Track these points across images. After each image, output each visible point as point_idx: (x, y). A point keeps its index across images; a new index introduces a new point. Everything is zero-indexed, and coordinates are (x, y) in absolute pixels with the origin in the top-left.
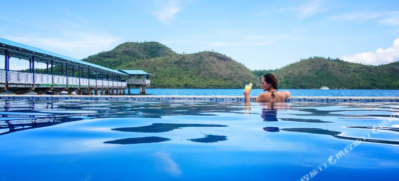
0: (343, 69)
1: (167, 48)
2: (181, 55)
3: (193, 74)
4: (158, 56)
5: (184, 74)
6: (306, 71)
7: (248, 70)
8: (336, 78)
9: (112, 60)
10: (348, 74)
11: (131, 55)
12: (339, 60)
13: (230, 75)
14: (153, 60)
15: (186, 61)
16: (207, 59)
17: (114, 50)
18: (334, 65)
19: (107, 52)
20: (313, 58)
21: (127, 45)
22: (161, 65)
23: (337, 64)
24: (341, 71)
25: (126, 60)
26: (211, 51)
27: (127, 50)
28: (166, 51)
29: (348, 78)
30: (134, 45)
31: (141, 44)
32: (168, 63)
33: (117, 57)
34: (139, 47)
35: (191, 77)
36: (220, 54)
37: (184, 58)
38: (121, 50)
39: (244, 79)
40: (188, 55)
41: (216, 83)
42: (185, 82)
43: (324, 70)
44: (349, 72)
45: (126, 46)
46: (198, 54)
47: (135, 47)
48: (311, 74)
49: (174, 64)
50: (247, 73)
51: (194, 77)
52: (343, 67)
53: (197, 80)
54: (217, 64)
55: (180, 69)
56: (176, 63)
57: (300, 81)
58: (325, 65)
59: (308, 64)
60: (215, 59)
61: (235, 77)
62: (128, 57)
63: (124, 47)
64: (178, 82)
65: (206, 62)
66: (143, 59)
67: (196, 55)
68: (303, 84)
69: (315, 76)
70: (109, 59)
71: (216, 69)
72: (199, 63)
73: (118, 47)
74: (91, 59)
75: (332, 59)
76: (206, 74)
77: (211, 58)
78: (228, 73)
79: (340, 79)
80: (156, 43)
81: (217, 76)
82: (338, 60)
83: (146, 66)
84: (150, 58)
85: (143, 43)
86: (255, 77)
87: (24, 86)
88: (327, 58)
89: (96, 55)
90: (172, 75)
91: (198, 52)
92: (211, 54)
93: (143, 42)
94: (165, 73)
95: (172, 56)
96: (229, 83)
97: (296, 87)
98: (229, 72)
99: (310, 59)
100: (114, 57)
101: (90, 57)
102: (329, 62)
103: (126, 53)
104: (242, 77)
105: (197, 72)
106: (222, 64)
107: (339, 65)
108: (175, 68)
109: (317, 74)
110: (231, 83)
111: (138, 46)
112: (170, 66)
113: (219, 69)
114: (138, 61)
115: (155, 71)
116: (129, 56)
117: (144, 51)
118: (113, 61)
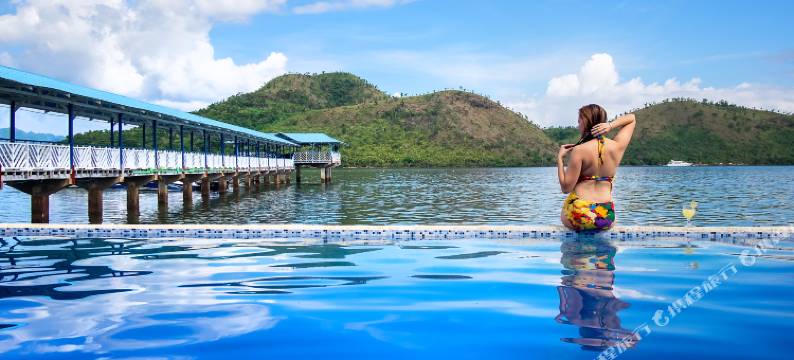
0: (735, 123)
1: (369, 86)
2: (396, 99)
3: (421, 138)
4: (351, 101)
5: (403, 138)
6: (657, 129)
7: (536, 127)
8: (720, 141)
9: (257, 111)
10: (746, 134)
11: (295, 100)
12: (726, 103)
13: (498, 139)
14: (340, 110)
15: (407, 110)
16: (451, 107)
17: (260, 90)
18: (715, 115)
19: (248, 95)
20: (670, 100)
21: (285, 79)
22: (356, 120)
23: (722, 113)
24: (731, 126)
25: (285, 111)
26: (458, 89)
27: (287, 90)
28: (366, 92)
29: (747, 142)
30: (301, 80)
31: (316, 77)
32: (371, 115)
33: (267, 106)
34: (312, 84)
35: (419, 144)
36: (477, 96)
37: (402, 105)
38: (274, 91)
39: (526, 146)
40: (410, 98)
41: (470, 154)
42: (405, 155)
43: (694, 125)
44: (748, 129)
45: (285, 83)
46: (433, 95)
47: (303, 84)
48: (667, 134)
49: (383, 117)
50: (534, 135)
51: (424, 143)
52: (735, 119)
53: (431, 150)
54: (471, 117)
55: (397, 127)
56: (387, 115)
57: (645, 149)
58: (697, 115)
59: (661, 114)
60: (467, 106)
61: (507, 143)
62: (289, 105)
63: (280, 85)
64: (391, 155)
65: (448, 112)
66: (320, 108)
67: (428, 98)
68: (650, 155)
69: (676, 139)
70: (251, 109)
71: (470, 126)
72: (434, 114)
73: (268, 86)
74: (213, 111)
75: (711, 104)
76: (449, 138)
77: (459, 104)
78: (493, 135)
79: (729, 144)
80: (346, 74)
81: (471, 142)
82: (724, 105)
83: (326, 122)
84: (332, 107)
85: (319, 76)
86: (549, 142)
87: (104, 176)
88: (701, 101)
89: (224, 103)
90: (378, 139)
91: (431, 92)
92: (459, 95)
93: (319, 73)
94: (364, 137)
95: (379, 102)
96: (496, 154)
97: (636, 161)
98: (495, 132)
99: (666, 103)
100: (262, 106)
101: (212, 106)
102: (705, 110)
103: (287, 96)
104: (523, 142)
105: (430, 132)
106: (482, 117)
107: (725, 115)
108: (385, 124)
109: (680, 134)
110: (501, 154)
111: (309, 81)
112: (375, 122)
113: (476, 128)
114: (311, 112)
115: (344, 132)
116: (292, 102)
117: (322, 92)
118: (259, 112)
